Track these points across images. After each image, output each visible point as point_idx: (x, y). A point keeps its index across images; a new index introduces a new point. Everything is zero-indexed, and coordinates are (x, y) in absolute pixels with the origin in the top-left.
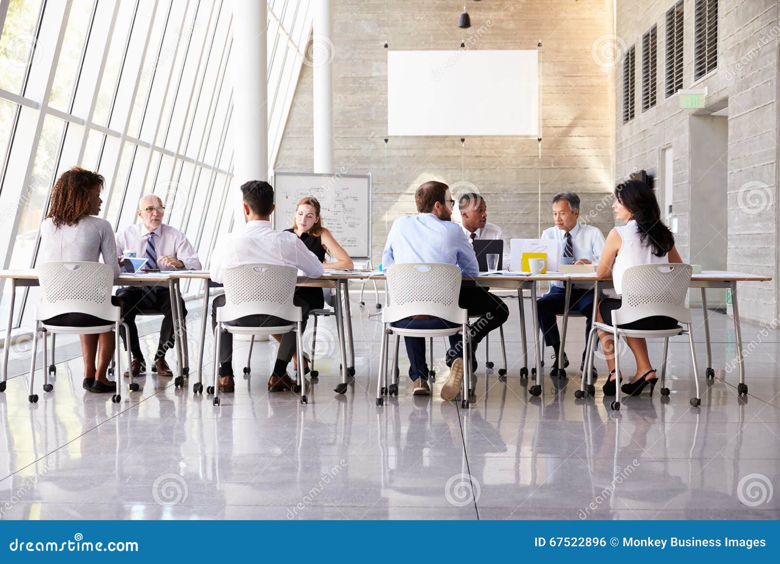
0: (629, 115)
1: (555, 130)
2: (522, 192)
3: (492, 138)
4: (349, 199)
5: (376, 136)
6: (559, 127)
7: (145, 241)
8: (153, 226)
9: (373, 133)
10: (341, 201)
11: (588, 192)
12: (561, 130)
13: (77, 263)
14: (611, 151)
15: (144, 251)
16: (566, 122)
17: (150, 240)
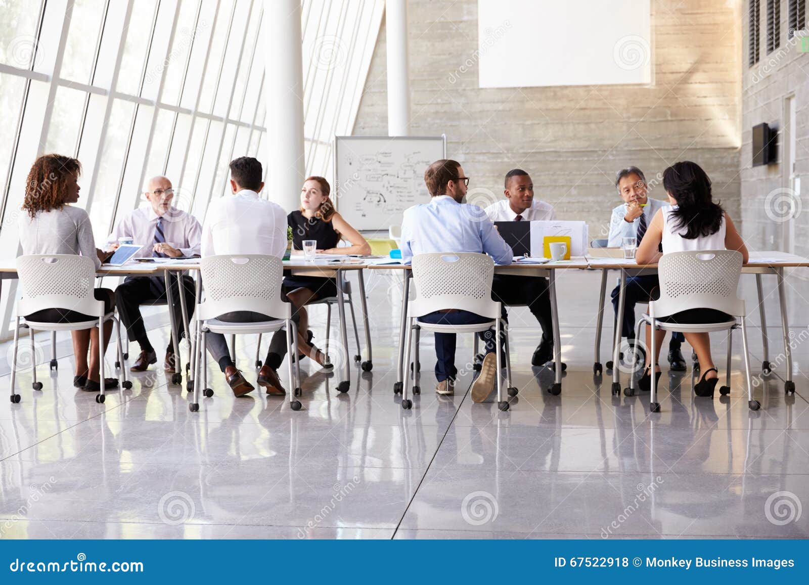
0: (755, 58)
1: (671, 77)
2: (634, 149)
3: (600, 88)
4: (421, 164)
5: (468, 88)
6: (677, 73)
7: (153, 226)
8: (161, 211)
9: (464, 85)
10: (411, 166)
11: (709, 147)
12: (679, 76)
13: (54, 256)
14: (737, 99)
15: (153, 237)
16: (685, 67)
17: (158, 225)
